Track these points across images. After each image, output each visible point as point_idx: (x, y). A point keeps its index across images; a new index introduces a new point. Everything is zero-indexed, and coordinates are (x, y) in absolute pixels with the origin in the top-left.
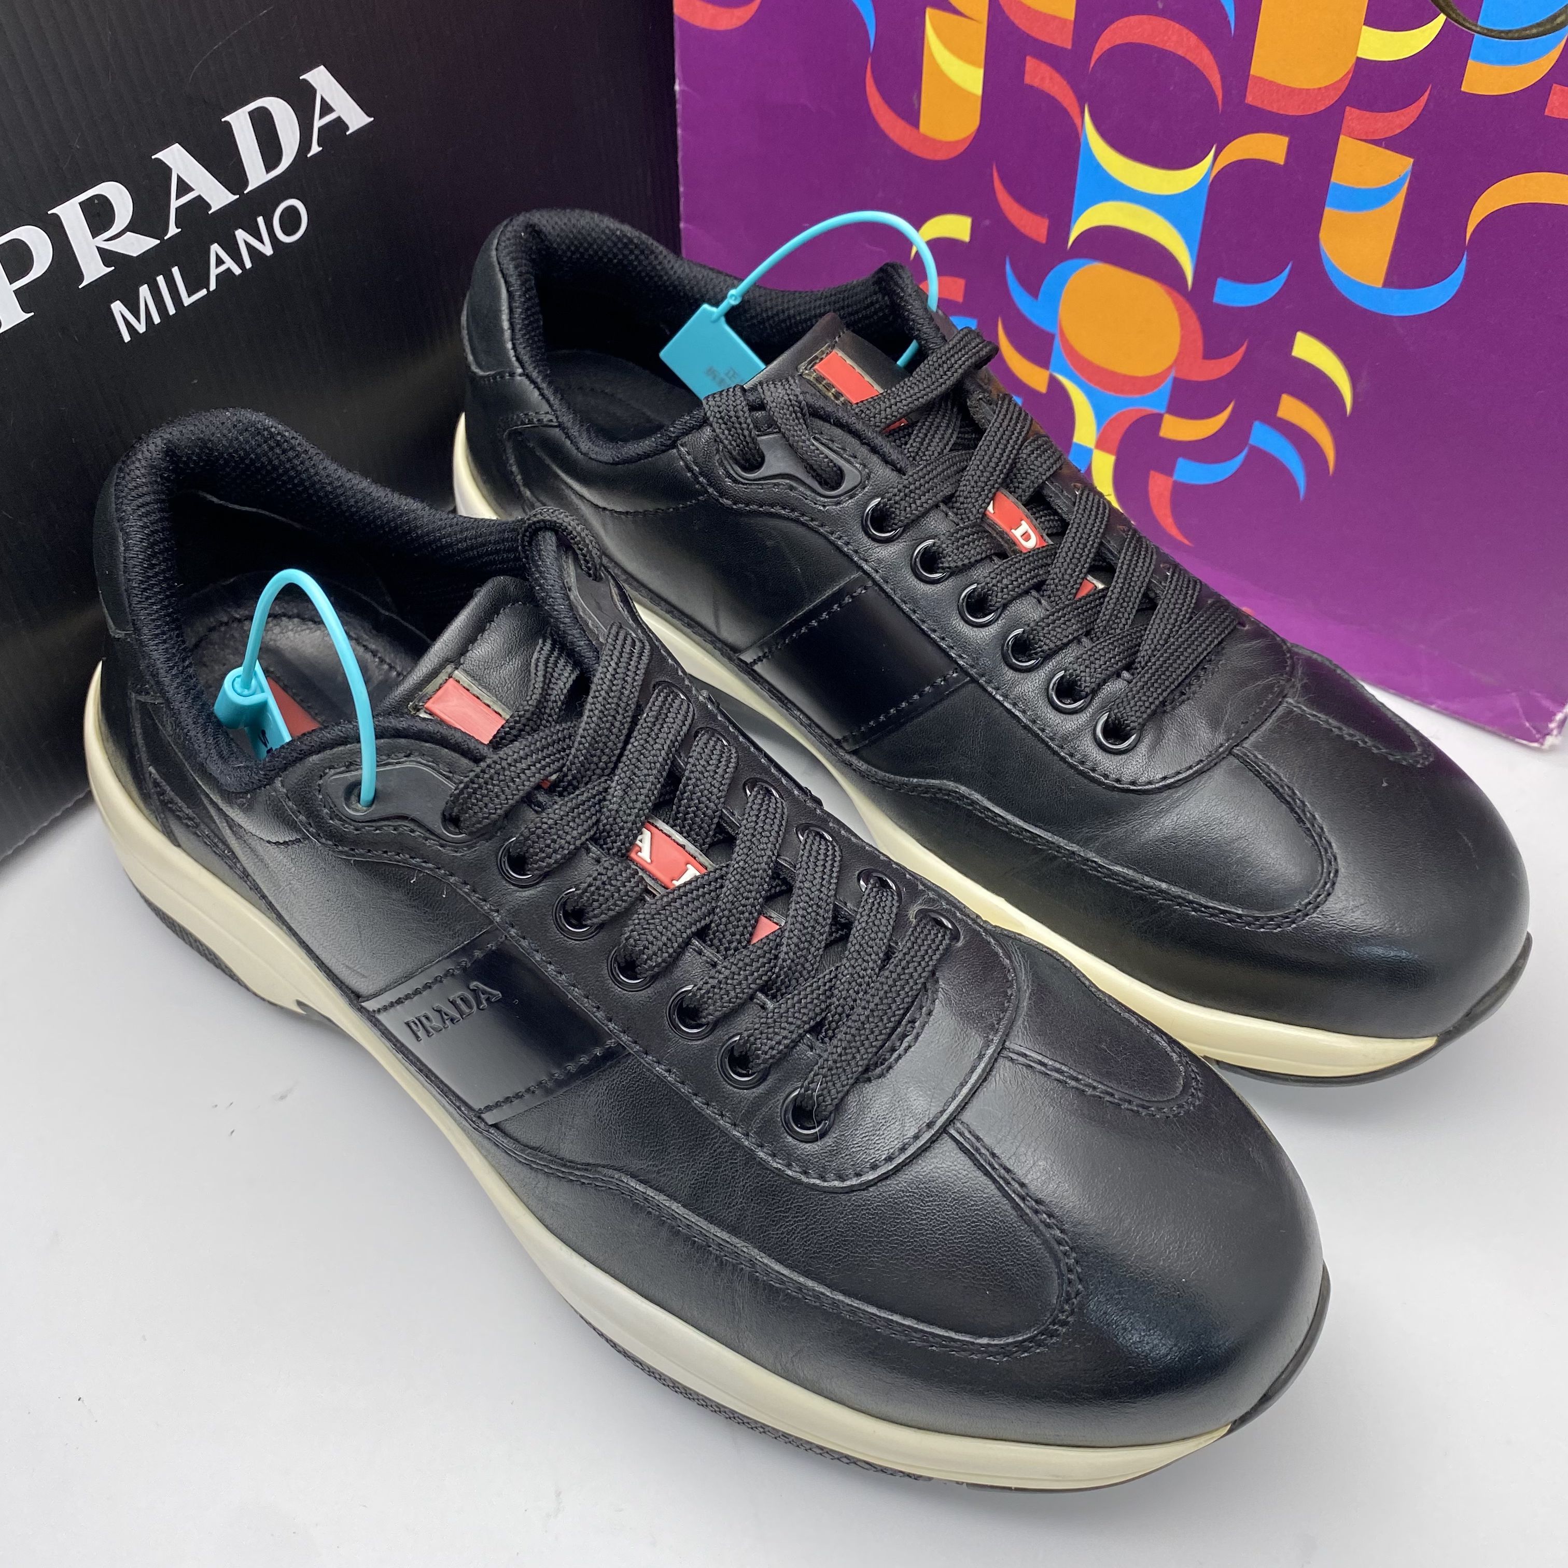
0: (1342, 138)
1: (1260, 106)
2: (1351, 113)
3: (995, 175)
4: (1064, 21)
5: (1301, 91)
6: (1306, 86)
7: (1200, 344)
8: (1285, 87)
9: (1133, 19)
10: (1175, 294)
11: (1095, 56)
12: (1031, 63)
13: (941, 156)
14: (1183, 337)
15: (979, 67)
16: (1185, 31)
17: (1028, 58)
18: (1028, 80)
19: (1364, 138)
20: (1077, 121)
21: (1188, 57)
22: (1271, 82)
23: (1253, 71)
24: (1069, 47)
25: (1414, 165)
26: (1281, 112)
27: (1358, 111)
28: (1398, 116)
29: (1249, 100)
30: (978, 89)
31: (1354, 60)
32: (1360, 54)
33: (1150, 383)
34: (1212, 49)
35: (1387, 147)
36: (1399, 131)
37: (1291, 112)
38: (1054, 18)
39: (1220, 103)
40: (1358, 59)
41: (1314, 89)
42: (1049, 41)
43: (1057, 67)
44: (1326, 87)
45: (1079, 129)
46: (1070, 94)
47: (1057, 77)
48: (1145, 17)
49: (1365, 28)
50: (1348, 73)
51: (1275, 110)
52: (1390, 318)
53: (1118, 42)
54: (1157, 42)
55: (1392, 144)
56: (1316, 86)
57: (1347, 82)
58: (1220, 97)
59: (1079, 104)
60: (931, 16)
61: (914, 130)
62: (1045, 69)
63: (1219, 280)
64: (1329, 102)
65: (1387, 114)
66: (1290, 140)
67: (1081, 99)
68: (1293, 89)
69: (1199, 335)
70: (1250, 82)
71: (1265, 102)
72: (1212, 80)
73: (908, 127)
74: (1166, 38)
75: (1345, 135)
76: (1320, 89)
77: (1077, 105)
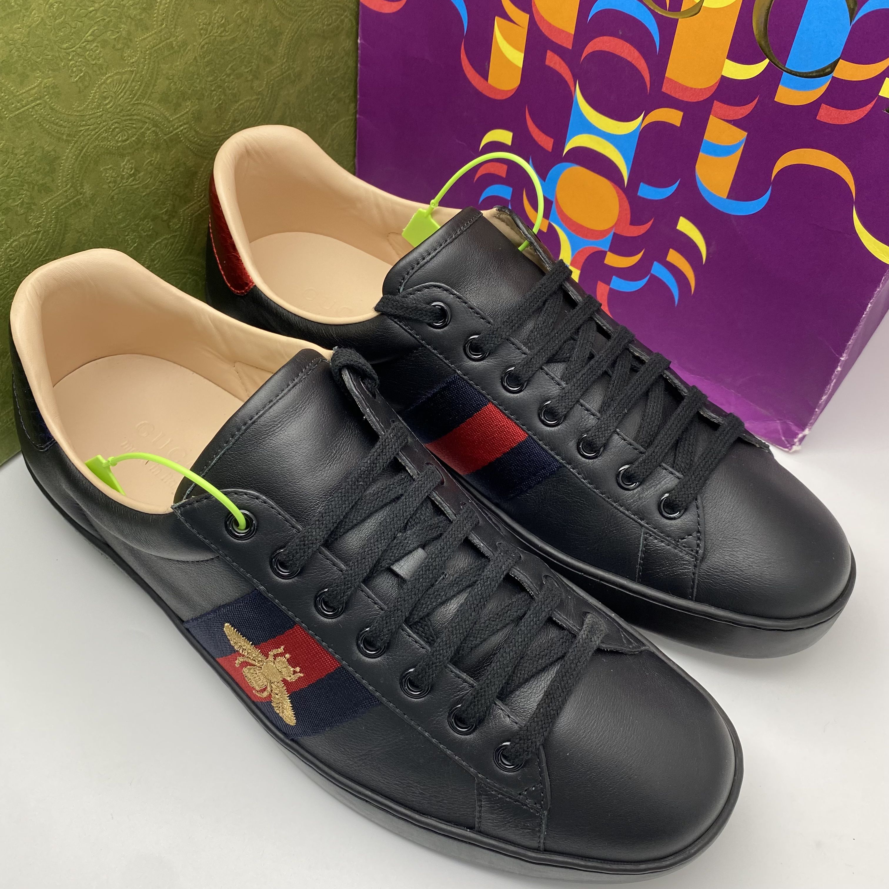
0: (711, 117)
1: (669, 94)
2: (717, 105)
3: (527, 111)
4: (568, 34)
5: (692, 88)
6: (694, 87)
7: (629, 216)
8: (683, 86)
9: (606, 38)
10: (618, 188)
11: (584, 55)
12: (549, 54)
13: (499, 97)
14: (620, 212)
15: (522, 52)
16: (632, 48)
17: (548, 51)
18: (547, 63)
19: (723, 118)
20: (572, 89)
21: (633, 62)
22: (676, 82)
23: (666, 75)
24: (571, 48)
25: (747, 136)
26: (680, 99)
27: (720, 104)
28: (741, 109)
29: (664, 89)
30: (520, 64)
31: (720, 77)
32: (723, 74)
33: (602, 234)
34: (646, 60)
35: (734, 125)
36: (741, 117)
37: (686, 99)
38: (563, 31)
39: (648, 89)
40: (722, 76)
41: (698, 89)
42: (560, 43)
43: (563, 58)
44: (705, 89)
45: (573, 94)
46: (570, 74)
47: (563, 64)
48: (611, 38)
49: (727, 61)
50: (716, 83)
51: (677, 97)
52: (730, 215)
54: (618, 52)
55: (736, 123)
56: (700, 87)
57: (716, 87)
58: (648, 86)
59: (574, 80)
60: (498, 21)
61: (485, 81)
62: (557, 58)
63: (642, 184)
64: (705, 97)
65: (735, 107)
66: (684, 114)
67: (575, 77)
68: (687, 88)
69: (628, 212)
70: (665, 80)
71: (672, 92)
72: (645, 76)
73: (482, 80)
74: (622, 51)
75: (713, 115)
76: (701, 89)
77: (572, 80)
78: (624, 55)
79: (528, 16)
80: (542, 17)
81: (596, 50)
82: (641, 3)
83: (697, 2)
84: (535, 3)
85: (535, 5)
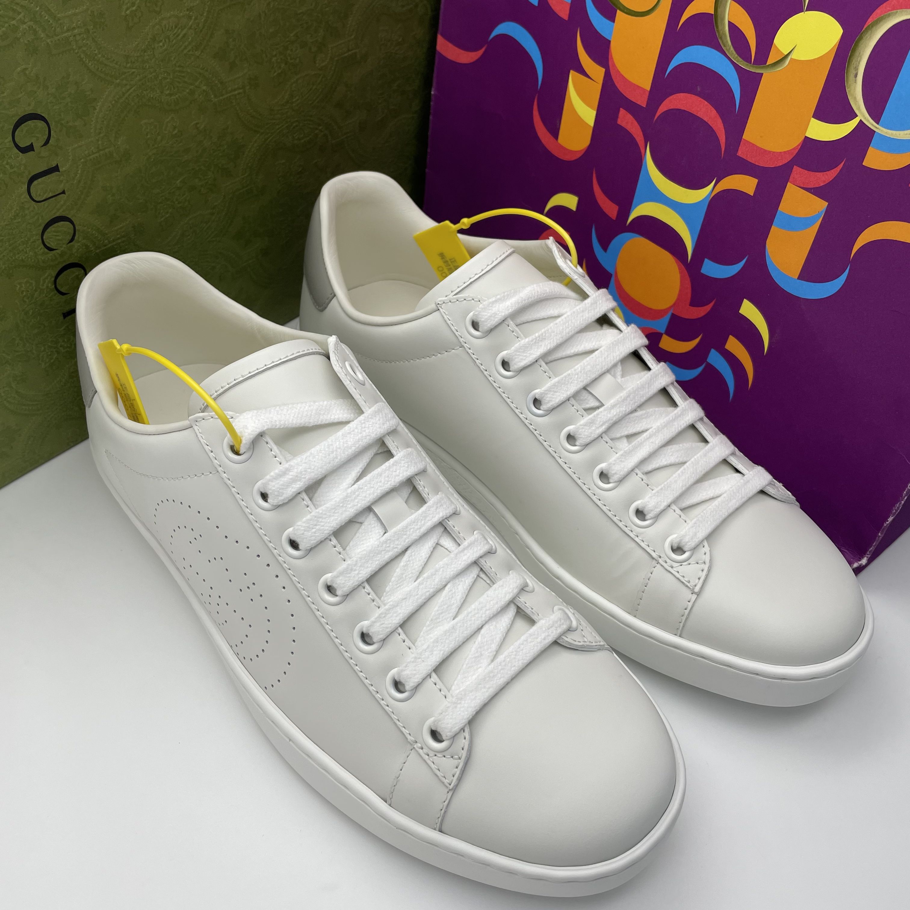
0: (789, 185)
1: (745, 158)
2: (797, 171)
3: (594, 175)
4: (644, 90)
5: (770, 152)
6: (773, 150)
7: (689, 295)
8: (761, 149)
9: (682, 94)
10: (680, 263)
11: (658, 114)
12: (622, 112)
13: (568, 158)
14: (680, 291)
15: (593, 109)
16: (710, 106)
17: (621, 109)
18: (619, 122)
19: (802, 186)
20: (642, 151)
21: (709, 123)
22: (753, 144)
23: (744, 137)
25: (827, 206)
26: (757, 164)
27: (801, 169)
28: (823, 175)
29: (739, 154)
30: (591, 123)
31: (803, 138)
32: (808, 134)
33: (659, 313)
34: (723, 120)
35: (814, 194)
36: (822, 184)
37: (762, 164)
38: (638, 87)
39: (723, 153)
40: (806, 137)
41: (777, 152)
42: (634, 101)
43: (636, 117)
44: (784, 152)
45: (643, 155)
46: (641, 134)
47: (636, 123)
48: (688, 95)
49: (813, 119)
50: (798, 145)
51: (753, 162)
52: (800, 299)
54: (693, 111)
55: (817, 192)
56: (779, 151)
57: (797, 151)
58: (723, 150)
59: (645, 141)
60: (573, 76)
61: (555, 140)
62: (629, 117)
63: (706, 260)
64: (785, 162)
65: (817, 173)
66: (758, 182)
67: (646, 139)
68: (765, 151)
69: (689, 291)
70: (741, 143)
71: (748, 156)
72: (720, 139)
73: (552, 138)
74: (699, 109)
75: (791, 182)
76: (781, 153)
77: (644, 141)
78: (700, 115)
79: (604, 70)
80: (618, 72)
81: (671, 108)
82: (724, 55)
83: (786, 54)
84: (612, 56)
85: (612, 58)
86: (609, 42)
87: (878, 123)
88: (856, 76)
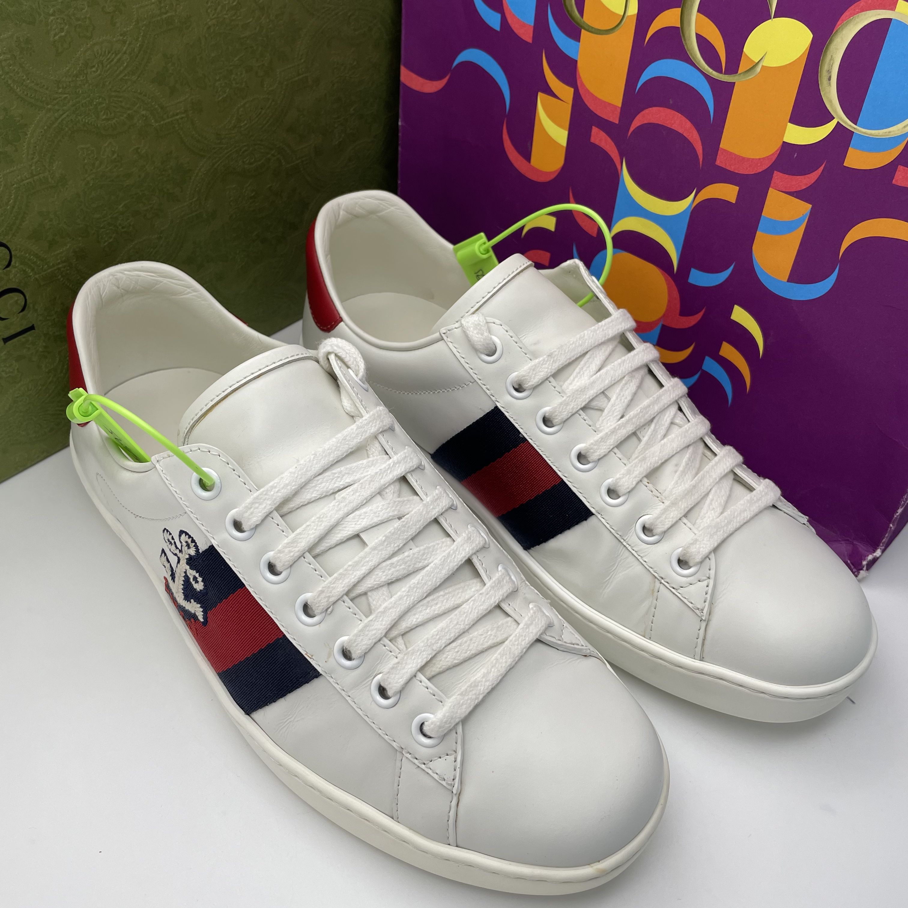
0: (771, 190)
1: (724, 167)
2: (777, 176)
3: (571, 193)
4: (615, 107)
5: (748, 159)
6: (751, 157)
7: (678, 305)
8: (740, 156)
9: (655, 109)
10: (666, 274)
11: (632, 129)
12: (595, 130)
13: (542, 179)
14: (669, 301)
15: (565, 130)
16: (684, 119)
17: (593, 127)
18: (592, 140)
19: (784, 190)
20: (619, 167)
21: (684, 134)
22: (731, 153)
23: (721, 146)
24: (617, 123)
25: (812, 208)
26: (736, 172)
27: (781, 174)
28: (805, 178)
29: (718, 163)
30: (564, 143)
31: (781, 143)
32: (786, 139)
33: (648, 326)
34: (699, 131)
35: (796, 197)
36: (805, 187)
37: (742, 172)
38: (610, 104)
39: (701, 163)
40: (784, 142)
41: (756, 159)
42: (606, 118)
43: (609, 133)
44: (764, 159)
45: (619, 171)
46: (616, 150)
47: (609, 139)
48: (661, 109)
49: (789, 125)
50: (777, 151)
51: (732, 170)
52: (790, 300)
53: (646, 122)
54: (668, 124)
55: (799, 195)
56: (758, 157)
57: (776, 156)
58: (701, 160)
60: (541, 97)
61: (528, 163)
62: (602, 134)
63: (693, 270)
64: (765, 167)
65: (798, 177)
66: (739, 189)
67: (622, 155)
68: (744, 158)
69: (678, 301)
70: (719, 152)
71: (727, 165)
72: (697, 149)
73: (525, 161)
74: (673, 122)
75: (773, 188)
76: (760, 159)
77: (619, 157)
78: (675, 127)
79: (572, 89)
80: (587, 91)
81: (644, 123)
82: (695, 67)
83: (757, 61)
84: (579, 75)
85: (580, 78)
86: (577, 61)
87: (856, 124)
88: (830, 79)
